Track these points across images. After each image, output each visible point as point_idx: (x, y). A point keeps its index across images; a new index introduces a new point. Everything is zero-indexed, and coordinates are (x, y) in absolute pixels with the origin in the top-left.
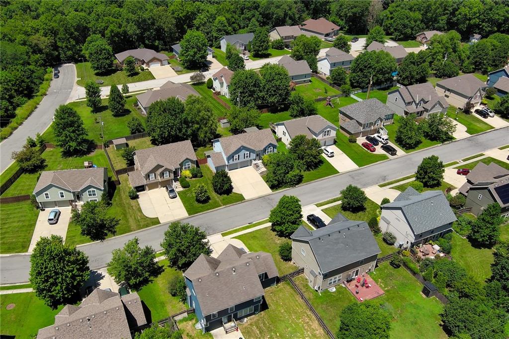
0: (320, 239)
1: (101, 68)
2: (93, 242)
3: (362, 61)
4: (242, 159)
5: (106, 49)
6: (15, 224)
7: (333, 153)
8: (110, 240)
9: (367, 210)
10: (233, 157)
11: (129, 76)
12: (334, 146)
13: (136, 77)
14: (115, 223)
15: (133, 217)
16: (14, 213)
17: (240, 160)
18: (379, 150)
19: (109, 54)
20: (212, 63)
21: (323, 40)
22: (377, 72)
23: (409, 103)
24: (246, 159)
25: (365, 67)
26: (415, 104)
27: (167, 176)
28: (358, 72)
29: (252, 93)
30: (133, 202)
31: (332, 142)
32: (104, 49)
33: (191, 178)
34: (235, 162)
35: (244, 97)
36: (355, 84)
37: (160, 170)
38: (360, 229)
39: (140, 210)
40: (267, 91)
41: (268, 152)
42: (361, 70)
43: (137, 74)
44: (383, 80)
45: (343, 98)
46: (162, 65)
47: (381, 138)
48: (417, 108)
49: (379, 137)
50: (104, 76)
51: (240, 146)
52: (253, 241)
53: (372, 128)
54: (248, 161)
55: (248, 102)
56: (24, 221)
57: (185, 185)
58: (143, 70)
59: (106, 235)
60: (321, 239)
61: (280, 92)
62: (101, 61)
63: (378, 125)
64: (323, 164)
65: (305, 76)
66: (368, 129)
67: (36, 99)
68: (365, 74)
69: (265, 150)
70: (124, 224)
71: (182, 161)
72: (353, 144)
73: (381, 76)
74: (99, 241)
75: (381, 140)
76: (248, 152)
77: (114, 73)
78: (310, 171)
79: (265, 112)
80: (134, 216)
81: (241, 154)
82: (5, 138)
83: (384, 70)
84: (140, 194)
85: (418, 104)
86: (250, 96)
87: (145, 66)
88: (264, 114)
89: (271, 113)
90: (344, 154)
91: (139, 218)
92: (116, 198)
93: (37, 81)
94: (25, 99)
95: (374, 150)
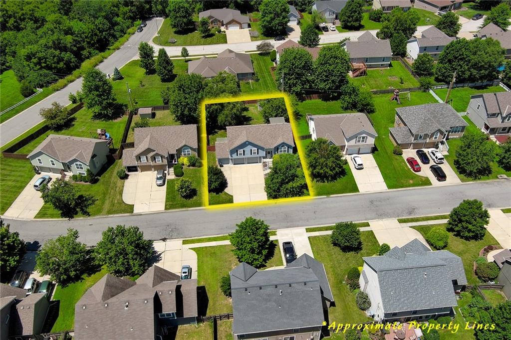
0: (246, 290)
1: (178, 26)
2: (61, 219)
3: (453, 50)
4: (248, 155)
5: (184, 7)
6: (10, 183)
7: (362, 165)
8: (78, 220)
9: (362, 251)
10: (237, 151)
11: (203, 37)
12: (371, 155)
13: (209, 39)
14: (91, 202)
15: (111, 199)
16: (17, 171)
17: (246, 156)
18: (426, 171)
19: (186, 12)
20: (294, 30)
21: (437, 14)
22: (472, 66)
23: (494, 115)
24: (253, 156)
25: (456, 58)
26: (502, 117)
27: (159, 161)
28: (446, 63)
29: (299, 76)
30: (119, 181)
31: (369, 151)
32: (182, 8)
33: (189, 166)
34: (239, 157)
35: (289, 79)
36: (440, 78)
37: (152, 154)
38: (306, 288)
39: (121, 193)
40: (318, 76)
41: (281, 151)
42: (450, 61)
43: (212, 35)
44: (477, 76)
45: (420, 93)
46: (241, 28)
47: (434, 155)
48: (502, 122)
49: (433, 153)
50: (180, 34)
51: (245, 141)
52: (208, 259)
53: (428, 140)
54: (257, 157)
55: (295, 85)
56: (18, 181)
57: (179, 174)
58: (220, 31)
59: (76, 213)
60: (248, 291)
61: (333, 78)
62: (178, 19)
63: (436, 138)
64: (344, 176)
65: (384, 59)
66: (420, 141)
67: (107, 52)
68: (454, 66)
69: (277, 149)
70: (99, 205)
71: (180, 147)
72: (397, 157)
73: (474, 72)
74: (67, 219)
75: (434, 158)
76: (256, 149)
77: (191, 32)
78: (324, 182)
79: (316, 98)
80: (113, 198)
81: (248, 149)
82: (58, 90)
83: (480, 65)
84: (131, 174)
85: (505, 118)
86: (297, 78)
87: (223, 29)
88: (313, 101)
89: (322, 100)
90: (378, 168)
91: (116, 202)
92: (106, 174)
93: (118, 34)
94: (97, 51)
95: (419, 170)
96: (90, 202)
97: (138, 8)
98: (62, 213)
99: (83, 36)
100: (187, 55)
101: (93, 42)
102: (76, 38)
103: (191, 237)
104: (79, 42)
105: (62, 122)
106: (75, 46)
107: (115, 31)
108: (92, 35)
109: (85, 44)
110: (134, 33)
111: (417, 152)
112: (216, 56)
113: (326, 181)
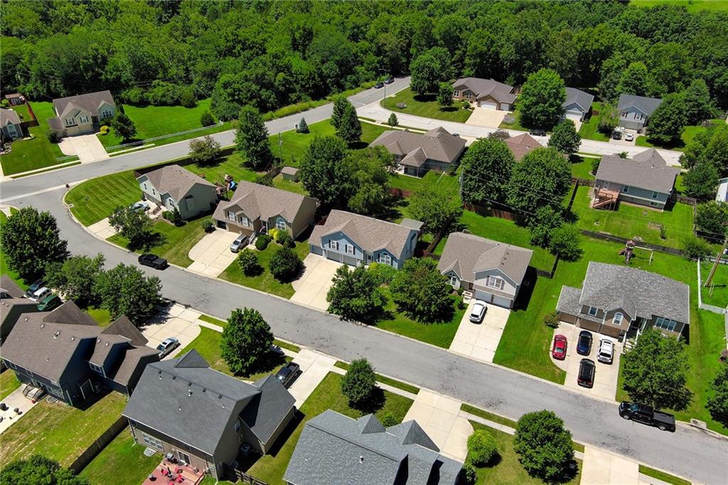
0: (160, 372)
2: (124, 249)
4: (342, 251)
11: (442, 109)
12: (508, 311)
15: (180, 247)
16: (132, 192)
17: (340, 252)
18: (571, 363)
24: (347, 254)
27: (245, 224)
29: (484, 178)
30: (202, 233)
31: (509, 304)
33: (278, 242)
34: (332, 250)
37: (239, 213)
41: (383, 260)
43: (454, 110)
46: (499, 108)
50: (418, 100)
51: (339, 231)
53: (603, 321)
54: (355, 259)
57: (261, 246)
58: (467, 107)
59: (140, 249)
60: (161, 375)
62: (419, 80)
63: (617, 321)
65: (655, 195)
66: (591, 318)
69: (378, 255)
71: (275, 215)
72: (546, 329)
74: (129, 251)
76: (353, 247)
79: (508, 218)
80: (182, 247)
84: (217, 230)
87: (474, 104)
88: (503, 220)
89: (516, 223)
90: (502, 331)
91: (182, 252)
92: (196, 222)
93: (348, 84)
94: (308, 98)
95: (561, 357)
96: (161, 242)
97: (391, 60)
98: (130, 244)
99: (300, 77)
100: (396, 124)
101: (308, 86)
102: (288, 78)
103: (213, 316)
104: (291, 83)
105: (205, 158)
106: (283, 85)
107: (346, 80)
108: (309, 78)
109: (298, 87)
110: (370, 88)
111: (582, 332)
112: (425, 132)
113: (417, 320)
